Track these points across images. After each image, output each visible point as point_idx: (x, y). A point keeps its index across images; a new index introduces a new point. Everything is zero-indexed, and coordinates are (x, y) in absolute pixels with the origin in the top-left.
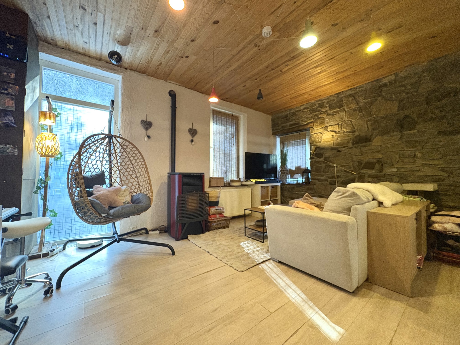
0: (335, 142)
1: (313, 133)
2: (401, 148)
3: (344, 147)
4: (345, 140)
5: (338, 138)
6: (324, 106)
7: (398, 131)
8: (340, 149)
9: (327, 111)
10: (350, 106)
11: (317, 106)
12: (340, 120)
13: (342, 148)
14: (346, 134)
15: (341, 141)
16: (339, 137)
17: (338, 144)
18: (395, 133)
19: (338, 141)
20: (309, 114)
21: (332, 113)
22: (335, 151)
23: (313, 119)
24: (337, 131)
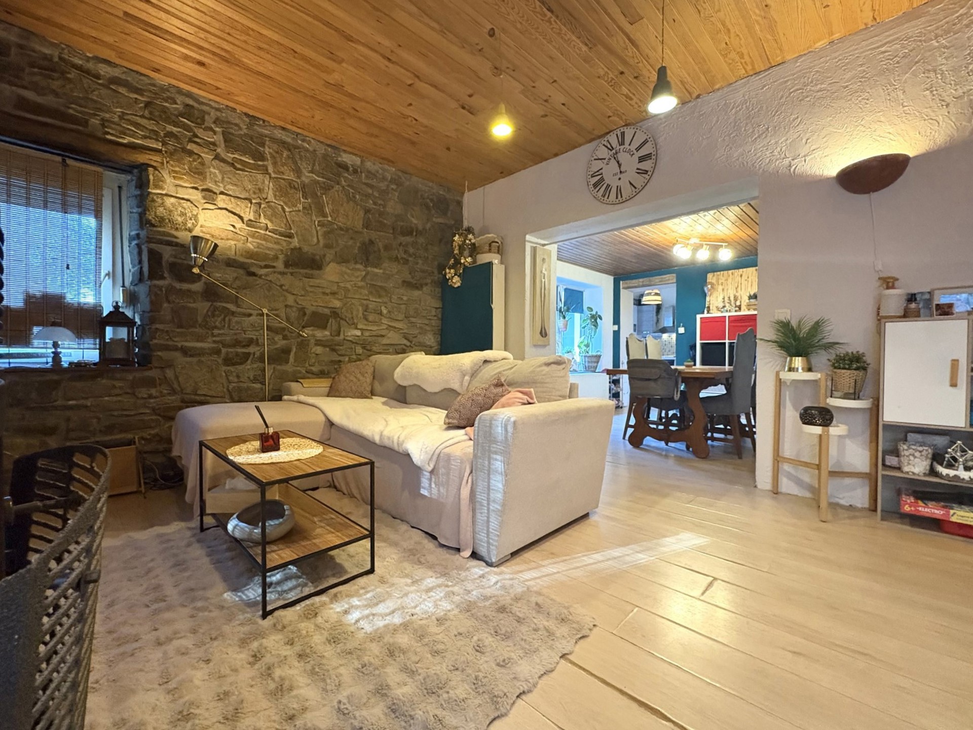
0: (240, 245)
1: (164, 192)
2: (366, 295)
3: (266, 267)
4: (269, 249)
5: (250, 239)
6: (206, 124)
7: (361, 264)
8: (253, 269)
9: (214, 144)
10: (282, 169)
11: (180, 107)
12: (254, 193)
13: (261, 267)
14: (270, 234)
15: (258, 247)
16: (253, 236)
17: (250, 255)
18: (358, 266)
19: (249, 245)
20: (142, 116)
21: (230, 160)
22: (241, 271)
23: (164, 144)
24: (245, 219)
